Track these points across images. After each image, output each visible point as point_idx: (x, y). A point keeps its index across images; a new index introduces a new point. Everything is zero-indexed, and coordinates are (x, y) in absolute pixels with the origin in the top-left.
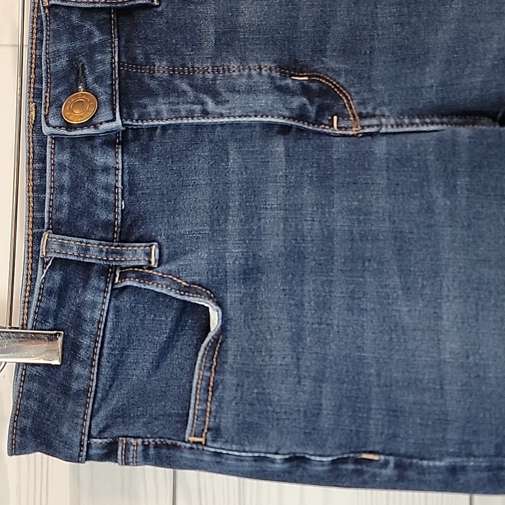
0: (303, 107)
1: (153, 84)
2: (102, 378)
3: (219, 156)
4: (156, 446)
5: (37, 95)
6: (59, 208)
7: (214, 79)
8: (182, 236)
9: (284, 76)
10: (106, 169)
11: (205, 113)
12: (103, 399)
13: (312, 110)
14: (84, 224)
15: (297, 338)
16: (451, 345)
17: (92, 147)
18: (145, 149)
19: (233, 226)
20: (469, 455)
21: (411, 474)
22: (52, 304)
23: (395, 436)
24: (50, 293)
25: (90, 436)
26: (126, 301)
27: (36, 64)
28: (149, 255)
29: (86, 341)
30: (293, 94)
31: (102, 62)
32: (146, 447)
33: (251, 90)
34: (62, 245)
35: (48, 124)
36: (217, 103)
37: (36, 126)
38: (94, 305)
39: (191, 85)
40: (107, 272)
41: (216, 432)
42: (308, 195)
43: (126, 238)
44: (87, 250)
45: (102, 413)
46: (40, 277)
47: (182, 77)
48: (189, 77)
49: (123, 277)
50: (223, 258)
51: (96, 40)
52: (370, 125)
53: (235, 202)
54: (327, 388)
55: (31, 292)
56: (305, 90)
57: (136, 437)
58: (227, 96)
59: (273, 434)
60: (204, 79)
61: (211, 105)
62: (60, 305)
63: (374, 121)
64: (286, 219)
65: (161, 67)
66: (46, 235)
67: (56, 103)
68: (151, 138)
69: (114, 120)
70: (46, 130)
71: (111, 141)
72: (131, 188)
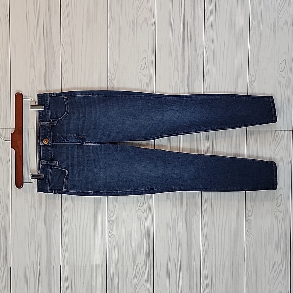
0: (80, 141)
1: (57, 137)
2: (50, 181)
3: (67, 148)
4: (59, 191)
5: (39, 138)
6: (43, 156)
7: (66, 136)
8: (62, 160)
9: (77, 136)
10: (50, 150)
11: (65, 142)
12: (51, 184)
13: (81, 142)
14: (47, 158)
15: (79, 175)
16: (102, 175)
17: (48, 147)
18: (56, 147)
19: (70, 159)
20: (103, 191)
21: (95, 194)
22: (43, 170)
23: (93, 188)
24: (42, 169)
25: (49, 189)
26: (53, 170)
27: (39, 134)
28: (57, 163)
29: (48, 176)
30: (78, 139)
31: (49, 134)
32: (57, 191)
33: (72, 139)
34: (44, 162)
35: (41, 144)
36: (67, 141)
37: (39, 144)
38: (49, 170)
39: (63, 138)
40: (50, 166)
41: (67, 188)
42: (81, 154)
43: (53, 160)
44: (48, 162)
45: (51, 186)
46: (41, 167)
47: (61, 136)
48: (63, 136)
49: (53, 166)
50: (68, 163)
51: (48, 131)
52: (90, 144)
53: (70, 155)
54: (83, 182)
55: (39, 169)
56: (80, 139)
57: (56, 189)
58: (68, 140)
59: (75, 189)
60: (65, 136)
61: (66, 141)
62: (44, 171)
63: (90, 143)
64: (77, 158)
65: (58, 134)
66: (41, 160)
67: (42, 140)
68: (57, 145)
69: (51, 143)
70: (41, 145)
71: (51, 146)
72: (54, 153)
